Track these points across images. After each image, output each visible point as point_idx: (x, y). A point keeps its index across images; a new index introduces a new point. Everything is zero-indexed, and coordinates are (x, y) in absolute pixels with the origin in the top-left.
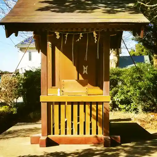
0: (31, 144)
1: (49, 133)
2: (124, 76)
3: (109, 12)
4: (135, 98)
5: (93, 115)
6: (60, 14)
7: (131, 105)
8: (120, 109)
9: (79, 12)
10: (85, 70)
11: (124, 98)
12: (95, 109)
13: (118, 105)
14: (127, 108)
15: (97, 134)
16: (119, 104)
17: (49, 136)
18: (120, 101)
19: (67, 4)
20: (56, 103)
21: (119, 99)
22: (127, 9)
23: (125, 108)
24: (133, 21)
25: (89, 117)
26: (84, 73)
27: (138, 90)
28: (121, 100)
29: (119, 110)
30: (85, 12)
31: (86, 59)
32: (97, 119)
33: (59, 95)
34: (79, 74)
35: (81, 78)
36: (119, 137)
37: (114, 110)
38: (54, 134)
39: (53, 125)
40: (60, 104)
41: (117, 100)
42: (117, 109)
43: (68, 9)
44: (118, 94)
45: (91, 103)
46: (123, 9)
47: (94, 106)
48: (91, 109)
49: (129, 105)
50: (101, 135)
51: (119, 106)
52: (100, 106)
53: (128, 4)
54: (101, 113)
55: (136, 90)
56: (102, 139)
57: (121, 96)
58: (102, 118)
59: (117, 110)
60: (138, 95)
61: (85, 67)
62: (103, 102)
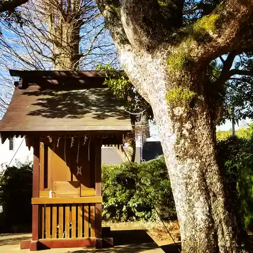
0: (21, 249)
1: (40, 237)
2: (142, 172)
3: (99, 117)
4: (156, 203)
5: (86, 217)
6: (50, 119)
7: (151, 211)
8: (138, 218)
9: (70, 117)
10: (79, 171)
11: (141, 202)
12: (88, 210)
13: (135, 212)
14: (146, 216)
15: (90, 236)
16: (136, 210)
17: (40, 240)
18: (136, 206)
19: (60, 107)
20: (48, 205)
21: (135, 204)
22: (117, 113)
23: (143, 217)
24: (118, 129)
25: (81, 218)
26: (78, 174)
27: (160, 192)
28: (139, 205)
29: (136, 219)
30: (75, 117)
31: (77, 161)
32: (89, 220)
33: (50, 197)
34: (73, 175)
35: (75, 179)
36: (112, 238)
37: (130, 220)
38: (45, 237)
39: (45, 231)
40: (51, 206)
41: (133, 205)
42: (134, 218)
43: (60, 113)
44: (134, 197)
45: (83, 205)
46: (114, 113)
47: (86, 208)
48: (83, 210)
49: (149, 212)
50: (93, 238)
51: (136, 214)
52: (92, 207)
53: (120, 106)
54: (94, 214)
55: (158, 191)
56: (94, 242)
57: (138, 199)
58: (94, 219)
59: (134, 220)
60: (160, 199)
61: (79, 167)
62: (95, 203)
